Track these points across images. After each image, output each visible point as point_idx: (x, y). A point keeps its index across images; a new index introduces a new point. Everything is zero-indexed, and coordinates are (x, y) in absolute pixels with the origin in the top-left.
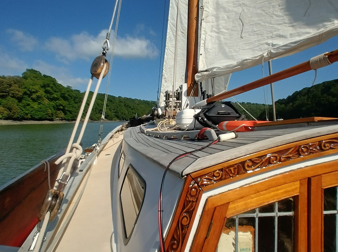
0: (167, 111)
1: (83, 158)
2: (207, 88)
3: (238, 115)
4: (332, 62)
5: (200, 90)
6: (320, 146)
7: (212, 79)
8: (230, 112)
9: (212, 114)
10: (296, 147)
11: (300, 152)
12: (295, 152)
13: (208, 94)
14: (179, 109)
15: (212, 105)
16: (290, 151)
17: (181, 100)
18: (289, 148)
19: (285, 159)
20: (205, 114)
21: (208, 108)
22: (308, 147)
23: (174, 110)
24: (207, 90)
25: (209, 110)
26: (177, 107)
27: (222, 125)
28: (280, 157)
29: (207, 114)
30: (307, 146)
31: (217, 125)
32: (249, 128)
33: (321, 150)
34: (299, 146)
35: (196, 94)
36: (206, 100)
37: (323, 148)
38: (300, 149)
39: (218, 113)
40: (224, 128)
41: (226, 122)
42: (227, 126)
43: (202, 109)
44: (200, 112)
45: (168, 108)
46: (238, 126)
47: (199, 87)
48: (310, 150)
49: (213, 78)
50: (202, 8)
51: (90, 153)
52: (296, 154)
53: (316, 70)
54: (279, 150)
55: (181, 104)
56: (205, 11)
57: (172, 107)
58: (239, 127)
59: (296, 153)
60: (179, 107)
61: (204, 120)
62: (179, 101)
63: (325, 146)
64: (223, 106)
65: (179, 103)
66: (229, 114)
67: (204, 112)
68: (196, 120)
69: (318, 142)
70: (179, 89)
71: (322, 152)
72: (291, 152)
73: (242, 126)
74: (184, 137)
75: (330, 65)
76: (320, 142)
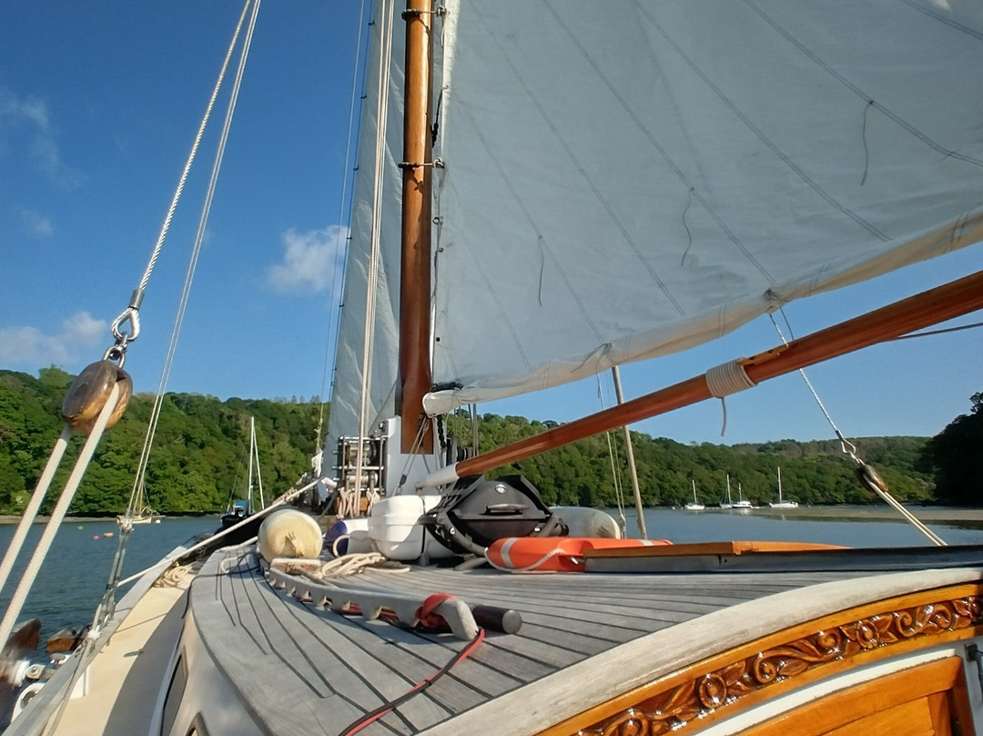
0: (341, 499)
1: (37, 677)
3: (541, 515)
4: (756, 383)
5: (437, 435)
6: (752, 674)
8: (519, 506)
9: (471, 513)
10: (689, 682)
11: (703, 699)
12: (689, 699)
14: (378, 492)
15: (471, 488)
16: (675, 697)
17: (384, 464)
18: (672, 687)
19: (663, 727)
20: (451, 514)
21: (460, 496)
22: (721, 679)
23: (364, 494)
25: (461, 502)
26: (372, 485)
27: (498, 550)
28: (650, 722)
29: (457, 512)
30: (717, 676)
31: (487, 549)
32: (574, 560)
33: (755, 683)
34: (697, 679)
35: (427, 447)
36: (453, 467)
37: (759, 677)
38: (701, 687)
39: (488, 512)
40: (506, 558)
41: (510, 542)
42: (512, 552)
43: (443, 498)
44: (438, 507)
45: (345, 490)
46: (544, 555)
47: (436, 428)
48: (728, 688)
49: (473, 404)
50: (436, 221)
51: (68, 657)
52: (692, 706)
53: (722, 398)
54: (643, 699)
55: (383, 475)
56: (446, 229)
57: (358, 485)
58: (546, 558)
59: (692, 702)
60: (377, 486)
61: (447, 533)
62: (377, 468)
63: (762, 672)
64: (501, 488)
65: (377, 471)
66: (517, 512)
67: (448, 509)
68: (426, 530)
69: (744, 663)
70: (378, 432)
71: (759, 691)
72: (676, 701)
73: (554, 556)
74: (382, 610)
75: (751, 389)
76: (750, 661)
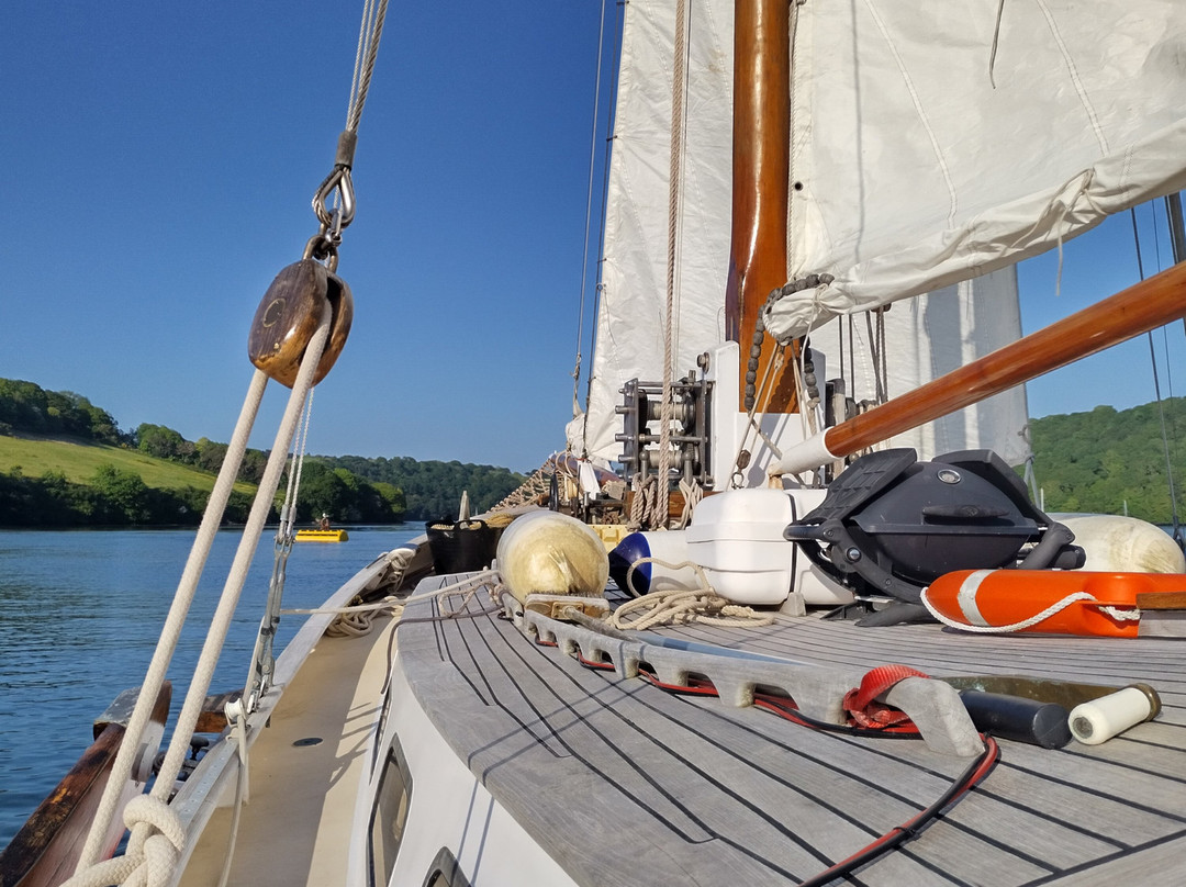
2: (847, 368)
7: (873, 316)
13: (852, 400)
14: (701, 482)
17: (709, 431)
21: (868, 489)
23: (673, 487)
24: (847, 376)
25: (870, 500)
26: (688, 471)
27: (953, 592)
29: (861, 520)
31: (926, 589)
32: (1112, 612)
41: (977, 577)
43: (830, 494)
44: (824, 510)
46: (1049, 604)
49: (876, 310)
55: (706, 451)
57: (663, 469)
58: (1055, 609)
60: (697, 472)
62: (696, 439)
64: (949, 475)
65: (698, 446)
67: (844, 513)
70: (699, 370)
73: (1071, 606)
